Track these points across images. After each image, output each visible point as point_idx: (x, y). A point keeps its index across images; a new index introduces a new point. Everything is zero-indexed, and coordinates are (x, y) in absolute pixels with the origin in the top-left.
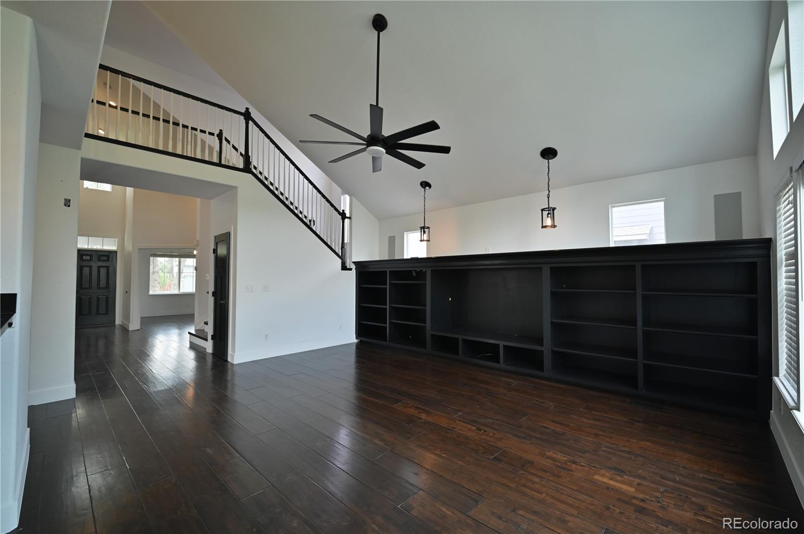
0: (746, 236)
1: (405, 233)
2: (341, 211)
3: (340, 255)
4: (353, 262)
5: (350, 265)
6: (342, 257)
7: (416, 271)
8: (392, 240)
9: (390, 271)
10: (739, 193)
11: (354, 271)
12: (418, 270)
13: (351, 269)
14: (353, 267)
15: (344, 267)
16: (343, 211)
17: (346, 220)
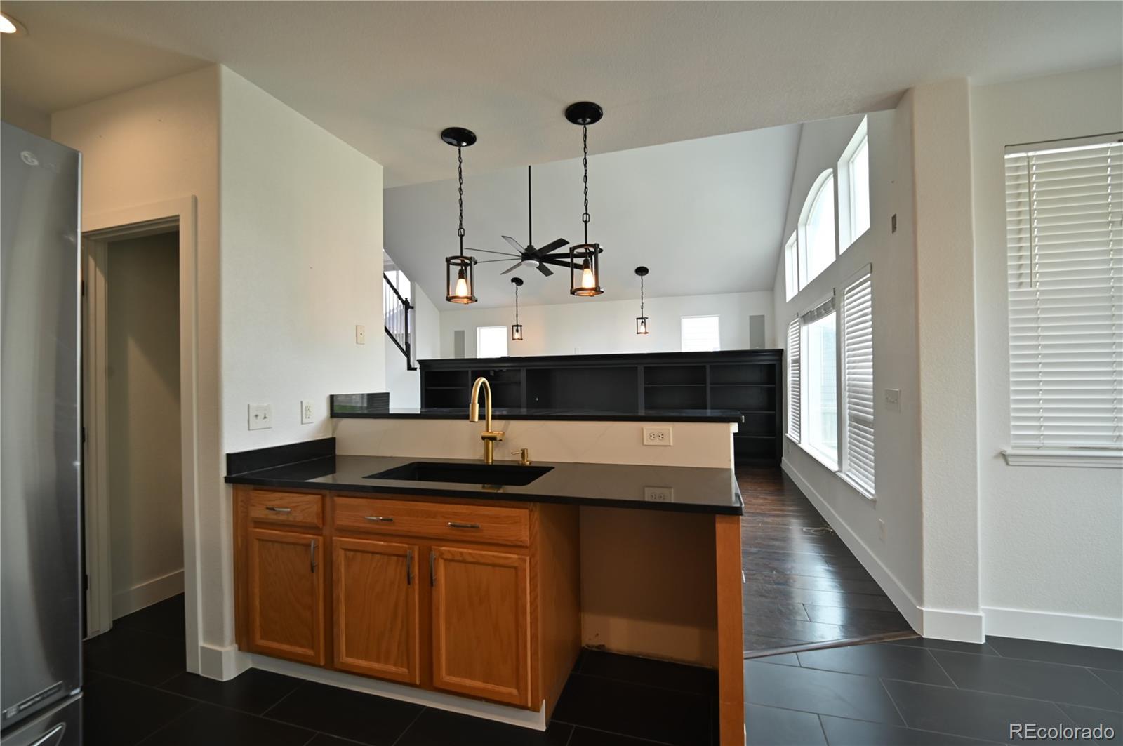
0: (767, 347)
1: (478, 328)
2: (404, 300)
3: (405, 349)
4: (418, 361)
5: (413, 363)
6: (407, 353)
7: (494, 371)
8: (459, 336)
9: (472, 371)
10: (763, 316)
11: (418, 370)
12: (497, 369)
13: (415, 369)
14: (417, 365)
15: (410, 368)
16: (406, 299)
17: (410, 310)
